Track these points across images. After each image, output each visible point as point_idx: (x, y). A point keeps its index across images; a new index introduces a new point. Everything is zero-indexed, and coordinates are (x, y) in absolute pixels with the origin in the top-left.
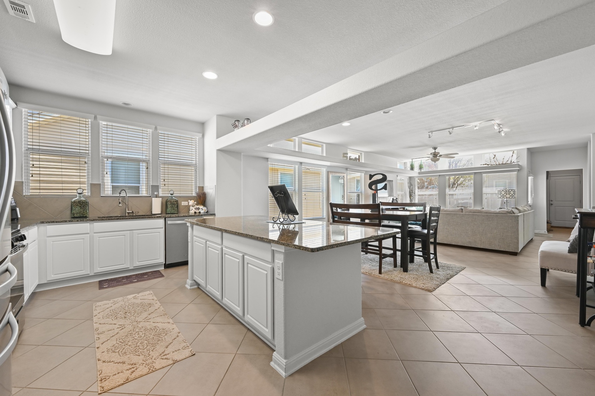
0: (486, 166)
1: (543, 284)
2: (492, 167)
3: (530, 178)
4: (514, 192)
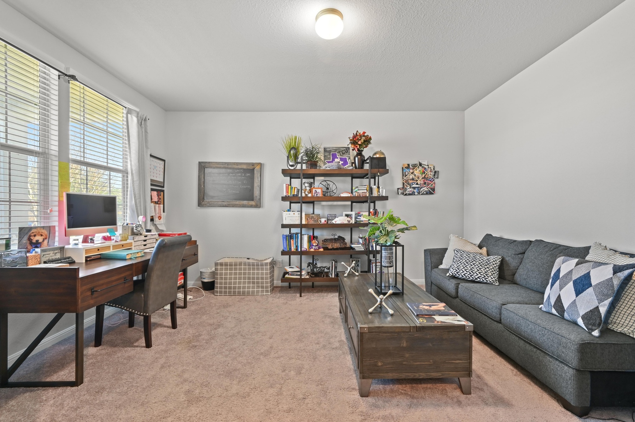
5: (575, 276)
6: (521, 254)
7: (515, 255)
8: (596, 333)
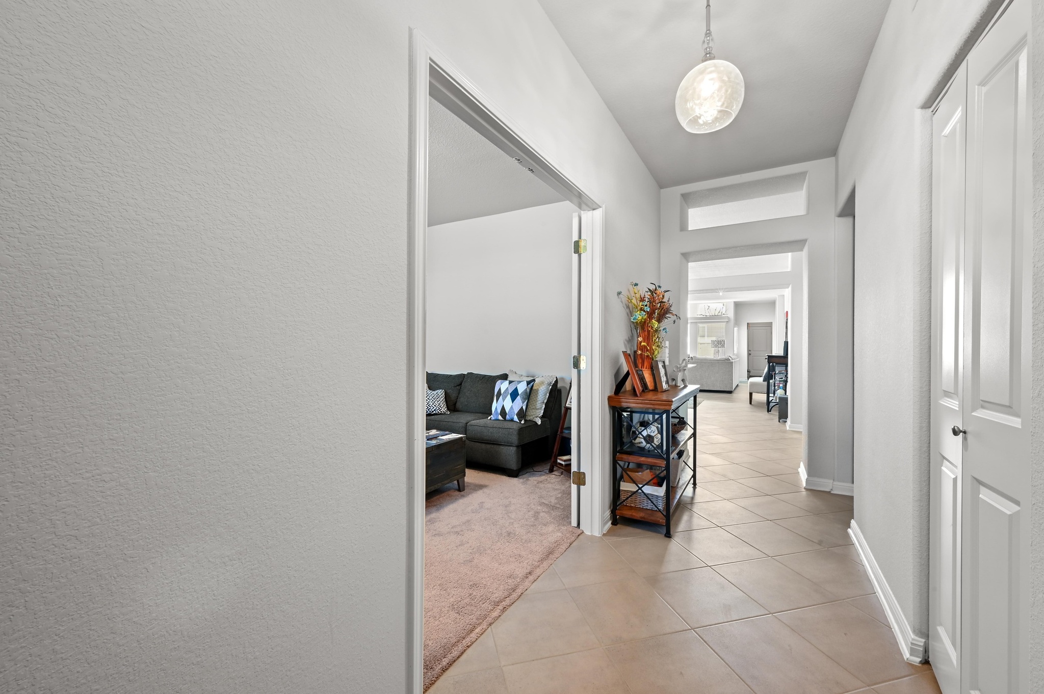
0: (702, 316)
1: (751, 403)
2: (706, 318)
3: (736, 329)
4: (724, 342)
5: (510, 391)
6: (458, 385)
7: (454, 387)
8: (523, 422)
